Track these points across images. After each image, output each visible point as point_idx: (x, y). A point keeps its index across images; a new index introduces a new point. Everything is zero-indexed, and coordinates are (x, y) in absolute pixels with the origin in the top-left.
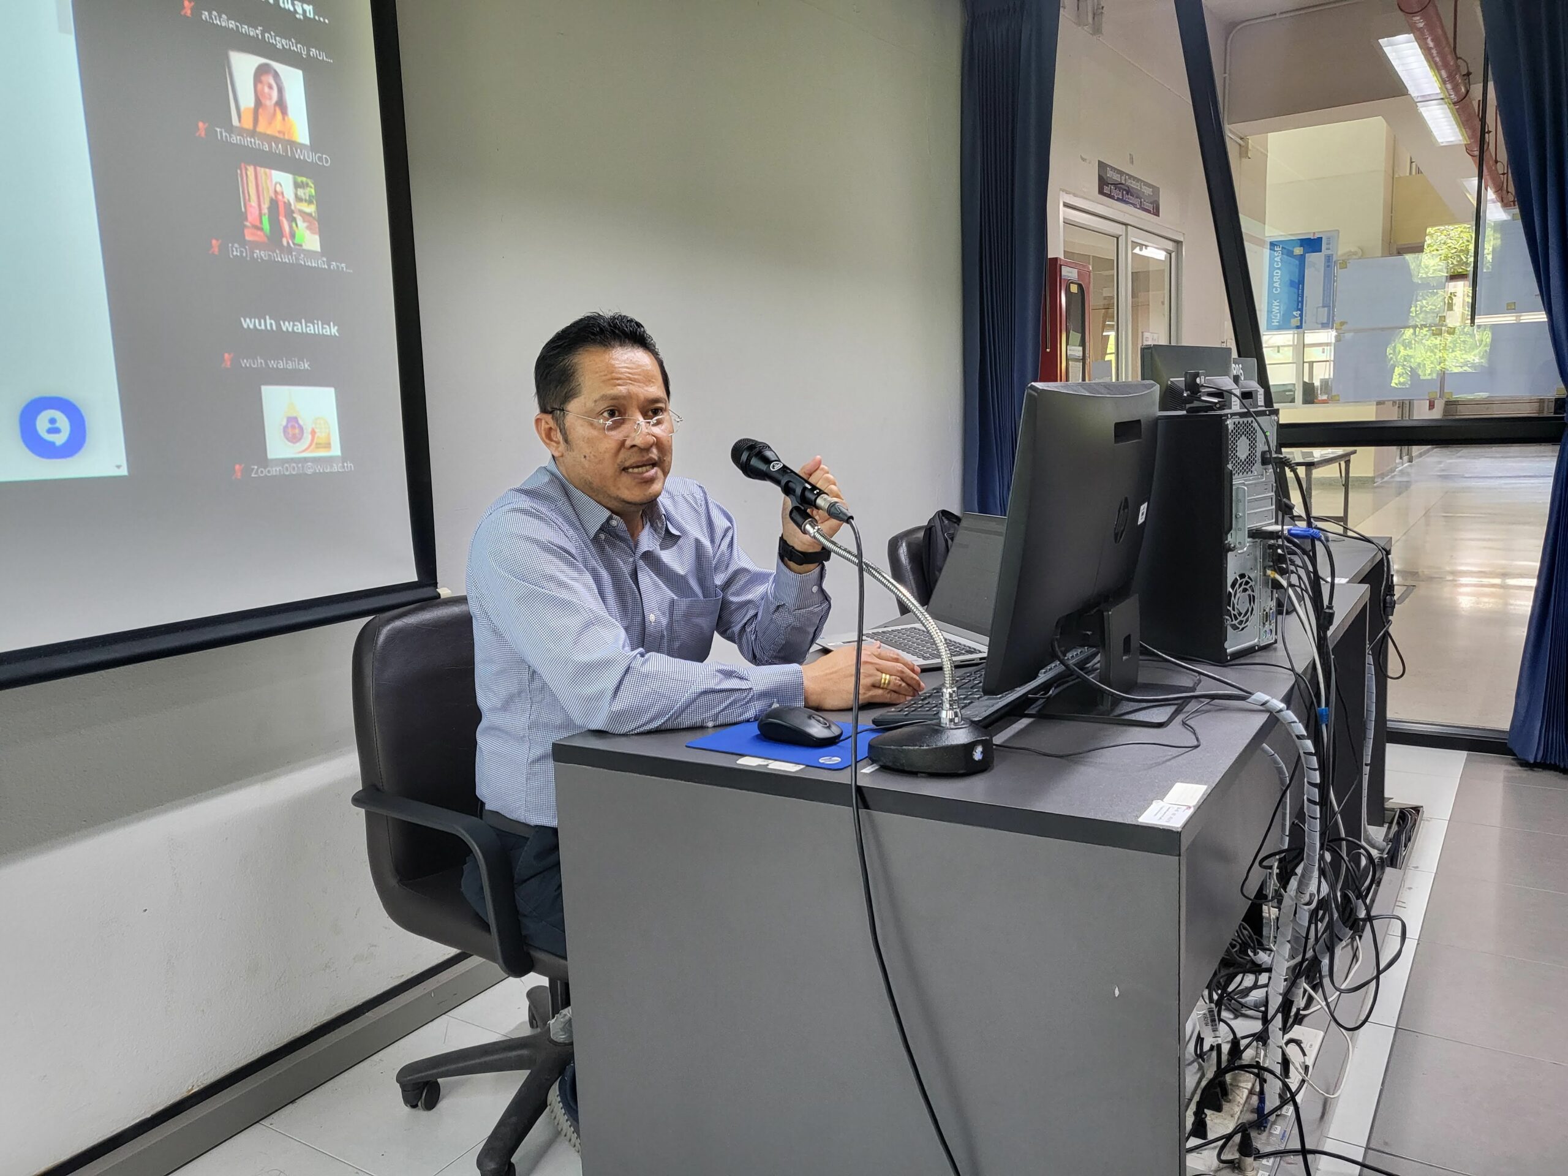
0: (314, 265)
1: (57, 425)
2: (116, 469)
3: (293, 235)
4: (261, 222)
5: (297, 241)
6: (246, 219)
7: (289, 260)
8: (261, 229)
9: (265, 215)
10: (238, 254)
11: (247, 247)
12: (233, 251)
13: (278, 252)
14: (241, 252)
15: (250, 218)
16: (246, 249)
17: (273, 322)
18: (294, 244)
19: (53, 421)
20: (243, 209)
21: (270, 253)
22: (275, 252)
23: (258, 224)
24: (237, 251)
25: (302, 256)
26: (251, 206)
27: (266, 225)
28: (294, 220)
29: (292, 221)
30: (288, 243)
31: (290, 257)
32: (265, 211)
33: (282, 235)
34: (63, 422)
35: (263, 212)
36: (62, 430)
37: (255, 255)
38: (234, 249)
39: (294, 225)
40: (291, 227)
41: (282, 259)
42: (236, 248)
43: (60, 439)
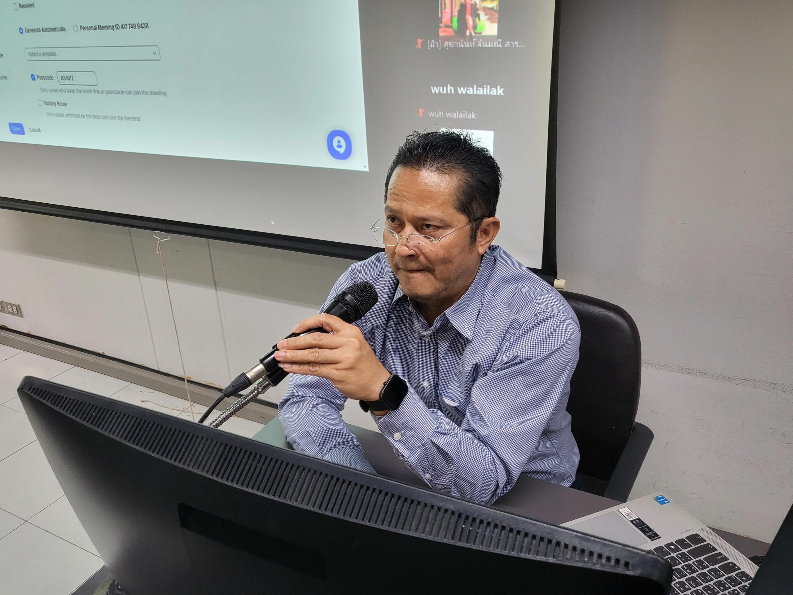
0: (489, 46)
1: (341, 144)
2: (364, 168)
3: (475, 27)
4: (452, 22)
5: (478, 30)
6: (441, 22)
7: (470, 45)
8: (451, 27)
9: (455, 16)
10: (434, 46)
11: (440, 41)
12: (430, 45)
13: (461, 41)
14: (436, 45)
15: (444, 20)
16: (439, 42)
17: (452, 88)
18: (475, 33)
19: (339, 142)
20: (440, 16)
21: (456, 42)
22: (460, 41)
23: (449, 24)
24: (433, 45)
25: (481, 41)
26: (446, 12)
27: (455, 24)
28: (478, 15)
29: (476, 17)
30: (471, 33)
31: (471, 43)
32: (456, 13)
33: (466, 28)
34: (343, 143)
35: (454, 14)
36: (343, 147)
37: (445, 46)
38: (431, 43)
39: (477, 19)
40: (474, 21)
41: (464, 45)
42: (433, 43)
43: (342, 150)
